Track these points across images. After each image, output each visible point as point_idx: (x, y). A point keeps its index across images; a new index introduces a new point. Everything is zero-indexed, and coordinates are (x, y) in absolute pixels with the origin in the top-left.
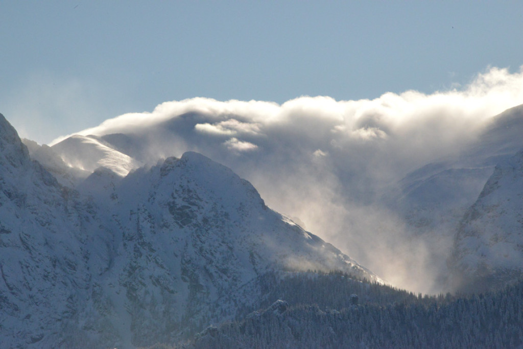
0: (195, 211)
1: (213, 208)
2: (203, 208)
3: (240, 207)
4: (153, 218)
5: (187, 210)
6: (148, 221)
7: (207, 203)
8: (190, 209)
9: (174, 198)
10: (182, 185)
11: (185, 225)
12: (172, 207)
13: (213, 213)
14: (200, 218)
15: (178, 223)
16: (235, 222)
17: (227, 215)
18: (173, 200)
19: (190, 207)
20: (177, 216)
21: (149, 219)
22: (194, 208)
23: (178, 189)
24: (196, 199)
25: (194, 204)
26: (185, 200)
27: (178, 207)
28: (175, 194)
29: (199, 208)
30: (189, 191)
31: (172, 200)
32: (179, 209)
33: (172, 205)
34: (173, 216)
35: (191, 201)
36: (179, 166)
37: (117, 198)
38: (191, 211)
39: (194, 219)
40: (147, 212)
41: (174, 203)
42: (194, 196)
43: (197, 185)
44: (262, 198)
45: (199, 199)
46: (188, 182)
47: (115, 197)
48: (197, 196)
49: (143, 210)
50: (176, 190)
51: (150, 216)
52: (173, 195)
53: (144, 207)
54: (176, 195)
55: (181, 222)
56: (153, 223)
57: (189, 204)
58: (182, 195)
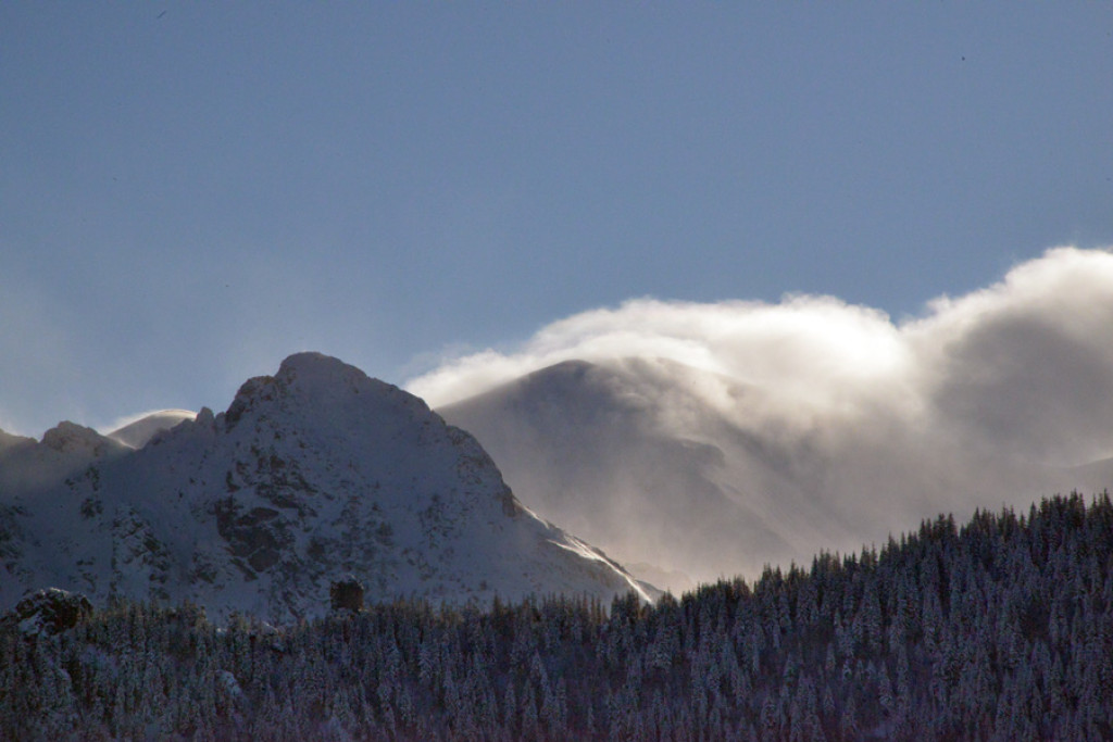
0: (288, 523)
1: (343, 513)
2: (314, 514)
3: (430, 509)
4: (162, 549)
5: (267, 524)
6: (145, 560)
7: (329, 497)
8: (276, 519)
9: (233, 488)
10: (259, 448)
11: (260, 570)
12: (224, 516)
13: (343, 528)
14: (301, 543)
15: (239, 564)
16: (406, 552)
17: (385, 533)
18: (229, 495)
19: (276, 513)
20: (239, 543)
21: (149, 553)
22: (288, 514)
23: (243, 461)
24: (294, 485)
25: (288, 503)
26: (263, 492)
27: (241, 512)
28: (235, 475)
29: (302, 514)
30: (277, 463)
31: (225, 495)
32: (245, 520)
33: (225, 509)
34: (227, 545)
35: (281, 493)
36: (268, 398)
37: (100, 512)
38: (279, 526)
39: (285, 548)
40: (141, 533)
41: (230, 502)
42: (290, 479)
43: (302, 446)
44: (506, 482)
45: (306, 487)
46: (277, 436)
47: (94, 509)
48: (301, 478)
50: (239, 464)
51: (151, 545)
52: (229, 475)
54: (237, 479)
55: (251, 562)
56: (162, 568)
57: (275, 502)
58: (256, 479)
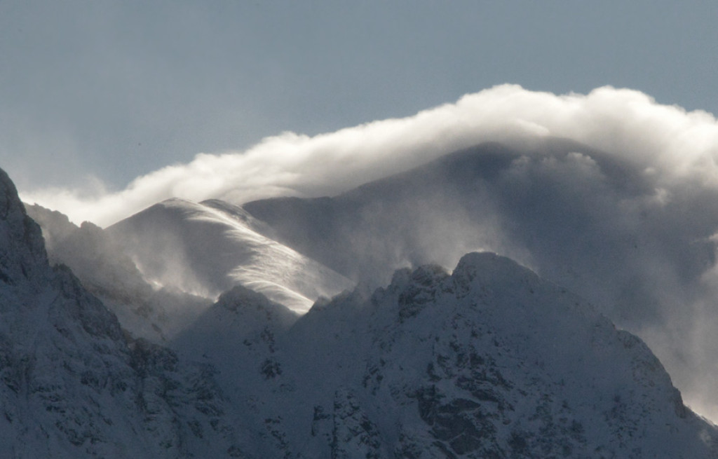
0: (489, 415)
1: (538, 409)
2: (511, 408)
3: (614, 409)
4: (374, 430)
5: (469, 414)
6: (362, 439)
7: (523, 393)
8: (476, 410)
9: (435, 378)
10: (457, 344)
11: (461, 453)
12: (427, 402)
13: (539, 423)
14: (503, 434)
15: (442, 447)
16: (598, 449)
17: (576, 428)
18: (431, 384)
19: (478, 405)
20: (440, 428)
21: (365, 434)
22: (488, 407)
23: (444, 354)
24: (493, 381)
25: (486, 396)
26: (464, 384)
27: (444, 402)
28: (436, 366)
29: (501, 408)
30: (476, 360)
31: (427, 383)
32: (444, 409)
33: (427, 397)
34: (429, 428)
35: (481, 387)
36: (450, 291)
37: (279, 373)
38: (480, 416)
39: (486, 437)
40: (358, 415)
41: (433, 390)
42: (489, 375)
43: (497, 344)
44: (675, 384)
45: (502, 381)
46: (474, 334)
47: (274, 370)
48: (498, 374)
49: (348, 409)
50: (440, 357)
51: (366, 426)
52: (431, 367)
53: (352, 400)
54: (438, 370)
55: (452, 445)
56: (376, 446)
57: (475, 395)
58: (455, 371)
